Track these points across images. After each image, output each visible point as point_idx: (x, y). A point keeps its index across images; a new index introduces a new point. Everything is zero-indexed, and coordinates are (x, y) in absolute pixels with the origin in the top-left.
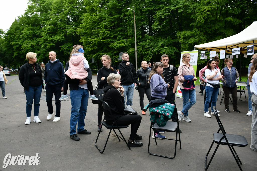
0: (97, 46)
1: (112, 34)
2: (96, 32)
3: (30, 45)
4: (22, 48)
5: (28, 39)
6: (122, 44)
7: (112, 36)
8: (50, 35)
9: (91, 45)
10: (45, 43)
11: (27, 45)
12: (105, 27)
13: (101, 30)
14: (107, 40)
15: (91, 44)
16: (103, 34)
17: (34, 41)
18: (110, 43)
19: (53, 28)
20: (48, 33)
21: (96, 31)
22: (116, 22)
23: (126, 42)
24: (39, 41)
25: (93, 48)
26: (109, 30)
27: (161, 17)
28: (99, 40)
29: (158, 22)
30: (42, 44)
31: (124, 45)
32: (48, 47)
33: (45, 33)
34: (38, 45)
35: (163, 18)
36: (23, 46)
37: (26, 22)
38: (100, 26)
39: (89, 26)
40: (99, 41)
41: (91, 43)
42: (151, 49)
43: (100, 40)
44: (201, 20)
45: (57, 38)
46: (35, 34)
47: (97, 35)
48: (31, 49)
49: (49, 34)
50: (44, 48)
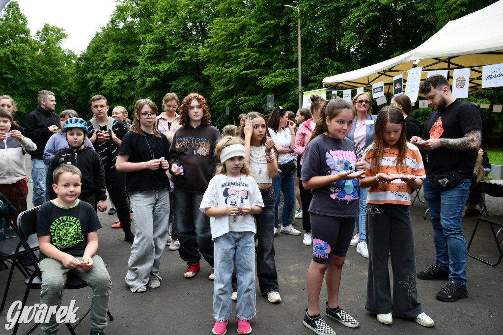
0: (235, 83)
1: (264, 59)
2: (234, 55)
3: (116, 80)
4: (103, 86)
5: (114, 69)
6: (279, 79)
7: (263, 63)
8: (153, 61)
9: (225, 80)
10: (143, 76)
11: (112, 79)
12: (251, 45)
13: (243, 50)
14: (253, 72)
15: (224, 78)
16: (246, 58)
17: (126, 72)
18: (258, 77)
19: (157, 48)
20: (148, 59)
21: (233, 53)
22: (271, 33)
23: (289, 74)
24: (133, 73)
25: (228, 85)
26: (257, 52)
27: (359, 20)
28: (239, 71)
29: (354, 32)
30: (139, 78)
31: (285, 80)
32: (147, 84)
33: (144, 57)
34: (131, 79)
35: (365, 23)
36: (104, 82)
37: (113, 38)
38: (242, 43)
39: (221, 43)
40: (239, 74)
41: (224, 76)
43: (241, 71)
45: (164, 67)
46: (128, 59)
47: (236, 61)
48: (119, 87)
49: (151, 60)
50: (141, 85)
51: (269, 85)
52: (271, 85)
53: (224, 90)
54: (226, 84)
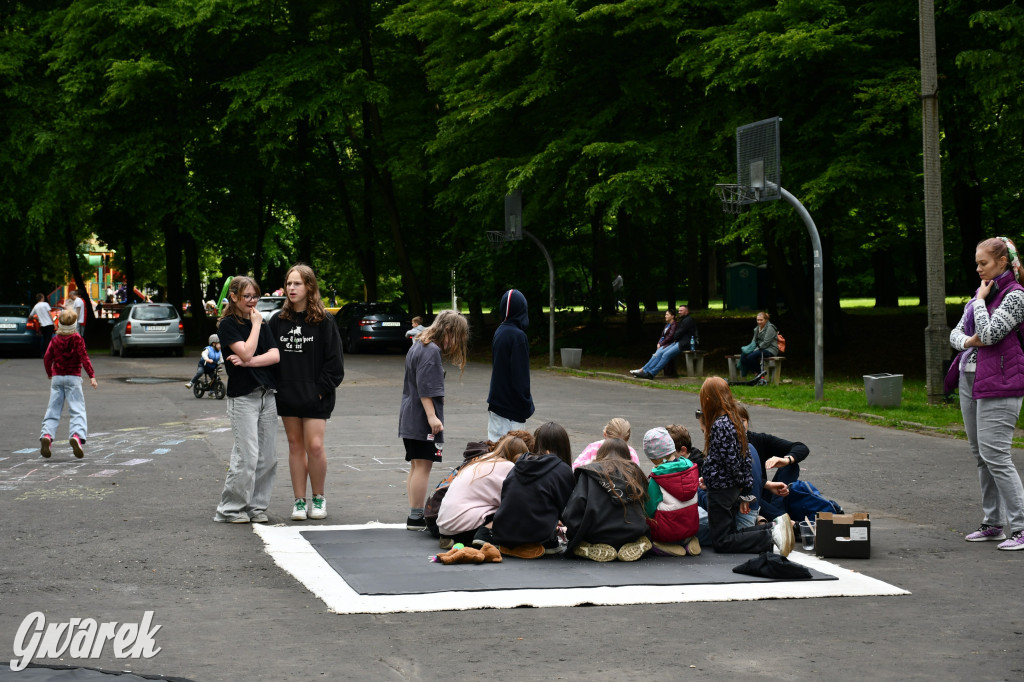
6: (794, 37)
18: (673, 31)
31: (823, 40)
50: (83, 99)
51: (737, 70)
52: (751, 72)
53: (498, 111)
54: (511, 77)
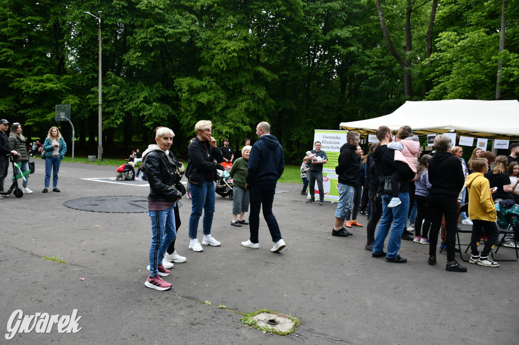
1: (20, 58)
7: (19, 63)
14: (6, 71)
26: (11, 48)
27: (145, 42)
29: (139, 52)
31: (56, 87)
35: (151, 46)
42: (120, 103)
44: (221, 63)
52: (36, 90)
